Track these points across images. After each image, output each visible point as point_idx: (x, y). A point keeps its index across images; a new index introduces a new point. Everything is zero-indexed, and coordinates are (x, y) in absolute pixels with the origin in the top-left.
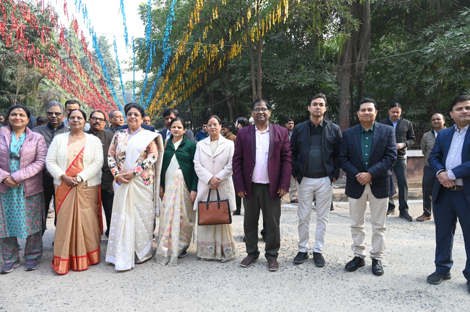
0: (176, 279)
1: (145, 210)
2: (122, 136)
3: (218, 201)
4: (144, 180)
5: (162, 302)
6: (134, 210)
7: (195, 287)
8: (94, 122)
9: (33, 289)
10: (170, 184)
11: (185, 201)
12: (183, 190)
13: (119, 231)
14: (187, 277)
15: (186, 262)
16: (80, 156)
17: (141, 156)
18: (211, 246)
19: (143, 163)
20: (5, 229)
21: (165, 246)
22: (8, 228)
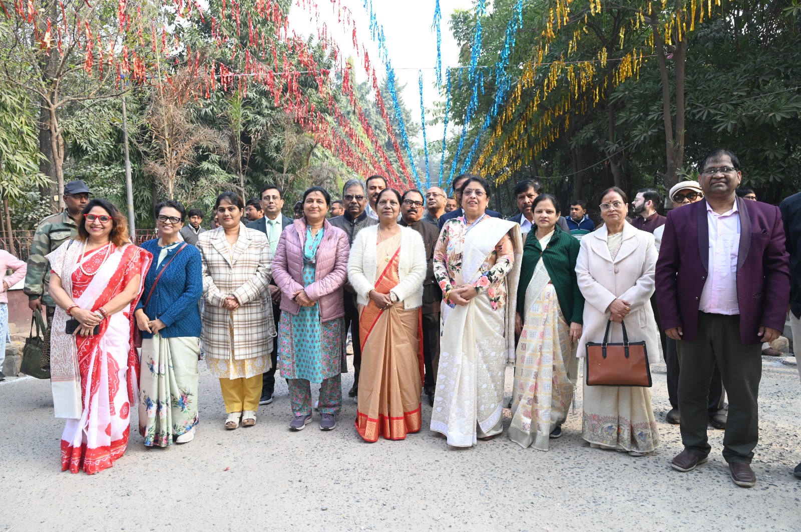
0: (552, 474)
1: (492, 351)
2: (455, 228)
3: (626, 344)
4: (491, 300)
5: (535, 511)
6: (475, 350)
7: (589, 495)
8: (408, 208)
9: (335, 459)
10: (533, 310)
11: (560, 339)
12: (557, 321)
13: (453, 383)
14: (570, 475)
15: (563, 448)
16: (394, 261)
17: (486, 261)
18: (609, 425)
19: (490, 272)
20: (293, 367)
21: (526, 415)
22: (298, 366)
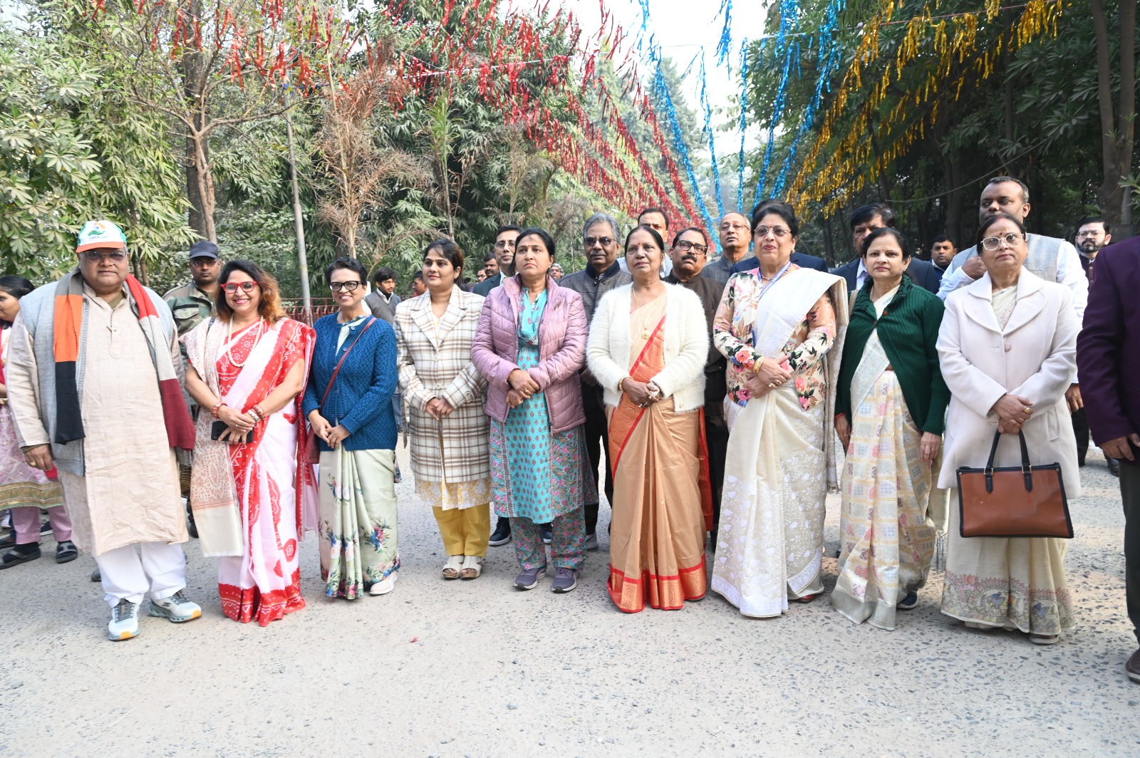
0: (899, 668)
1: (805, 473)
2: (744, 286)
3: (1026, 469)
4: (800, 395)
5: (869, 729)
6: (778, 473)
7: (960, 705)
8: (683, 254)
9: (567, 630)
10: (865, 411)
11: (908, 458)
12: (901, 428)
13: (744, 523)
14: (929, 671)
15: (920, 626)
16: (655, 338)
17: (794, 336)
18: (996, 592)
19: (794, 354)
20: (509, 499)
21: (858, 572)
22: (515, 498)
